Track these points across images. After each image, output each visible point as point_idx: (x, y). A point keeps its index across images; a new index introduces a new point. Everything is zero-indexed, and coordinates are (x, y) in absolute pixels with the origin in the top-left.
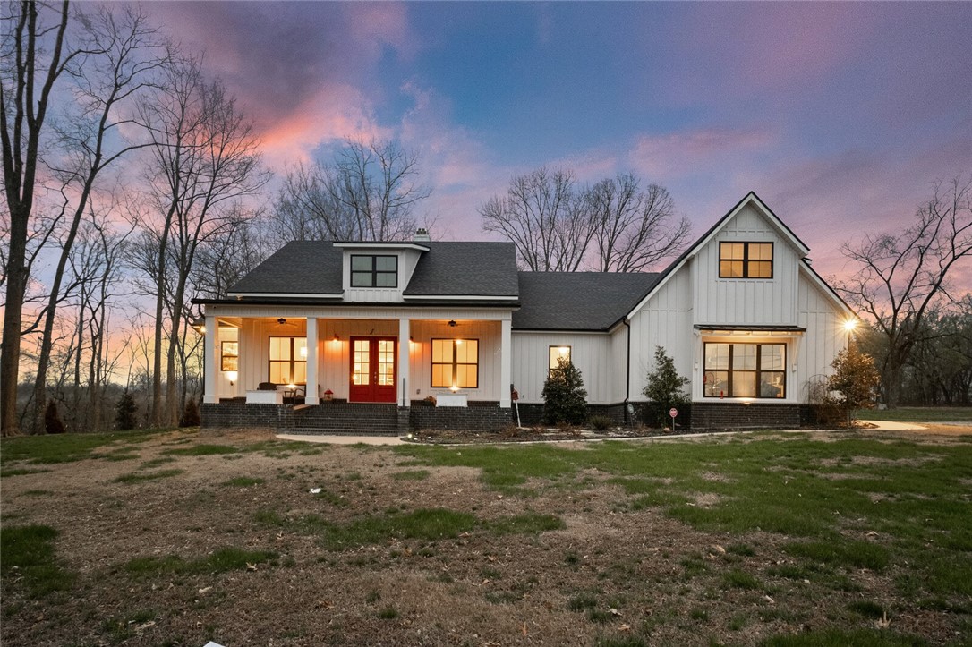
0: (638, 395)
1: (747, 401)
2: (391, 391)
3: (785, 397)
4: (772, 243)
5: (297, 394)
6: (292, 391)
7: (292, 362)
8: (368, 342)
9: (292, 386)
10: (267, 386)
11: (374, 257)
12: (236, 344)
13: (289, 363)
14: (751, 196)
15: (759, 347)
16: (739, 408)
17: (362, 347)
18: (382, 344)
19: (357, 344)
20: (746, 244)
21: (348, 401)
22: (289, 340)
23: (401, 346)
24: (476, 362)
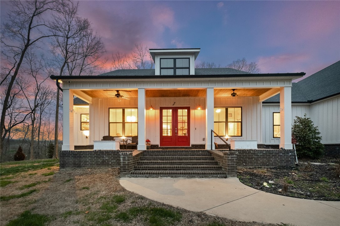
2: (186, 139)
5: (128, 143)
6: (124, 141)
7: (124, 123)
8: (171, 110)
9: (123, 138)
10: (108, 138)
11: (175, 59)
12: (88, 115)
13: (122, 124)
17: (168, 113)
18: (180, 111)
19: (164, 111)
21: (159, 146)
22: (121, 110)
23: (192, 112)
24: (240, 120)
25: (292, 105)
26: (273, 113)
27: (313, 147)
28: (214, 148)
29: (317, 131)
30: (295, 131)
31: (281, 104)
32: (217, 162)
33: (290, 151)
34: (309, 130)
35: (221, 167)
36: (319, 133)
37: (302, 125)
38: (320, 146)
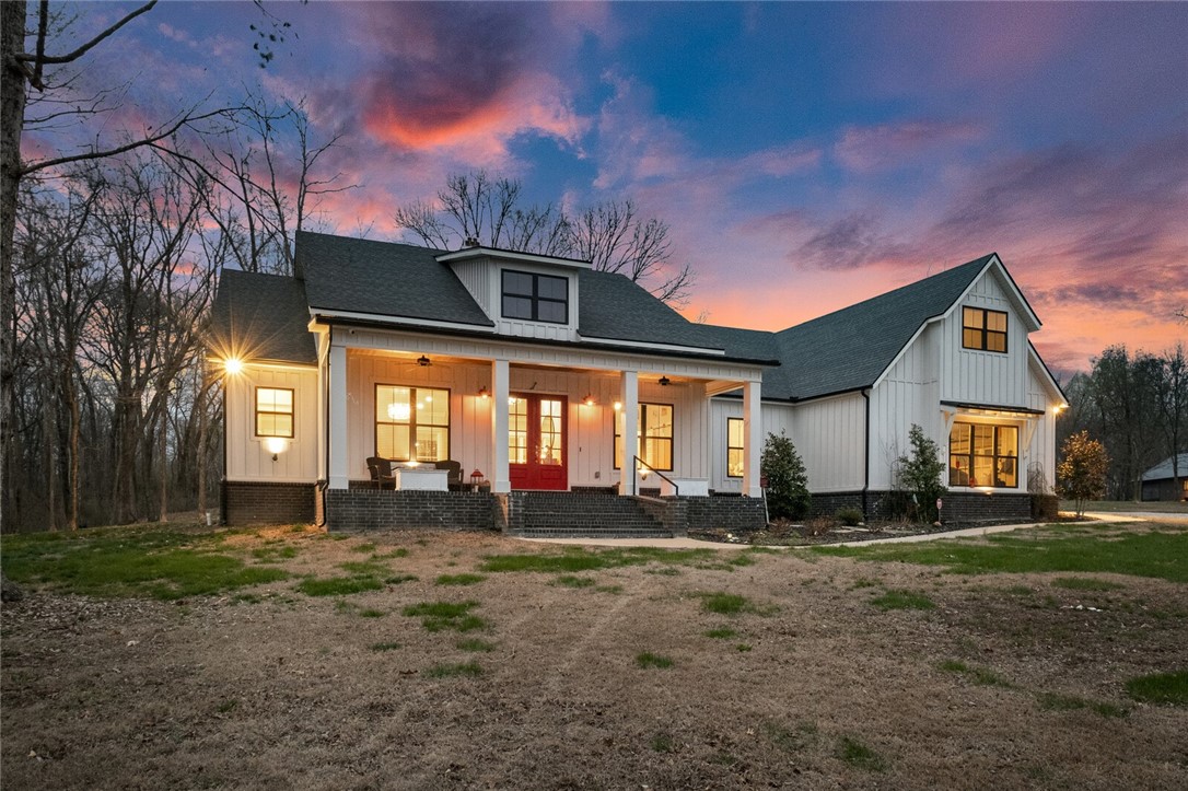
0: (879, 483)
1: (988, 490)
2: (558, 473)
3: (1017, 487)
4: (1006, 313)
7: (413, 425)
8: (524, 400)
11: (535, 277)
13: (408, 427)
14: (994, 257)
15: (996, 429)
16: (981, 498)
17: (517, 407)
20: (985, 312)
22: (407, 391)
23: (573, 408)
24: (670, 436)
25: (762, 404)
26: (729, 419)
27: (793, 495)
28: (637, 493)
29: (801, 466)
30: (766, 465)
31: (744, 400)
32: (652, 516)
33: (757, 500)
34: (789, 462)
35: (661, 524)
36: (803, 470)
37: (778, 452)
38: (804, 495)
